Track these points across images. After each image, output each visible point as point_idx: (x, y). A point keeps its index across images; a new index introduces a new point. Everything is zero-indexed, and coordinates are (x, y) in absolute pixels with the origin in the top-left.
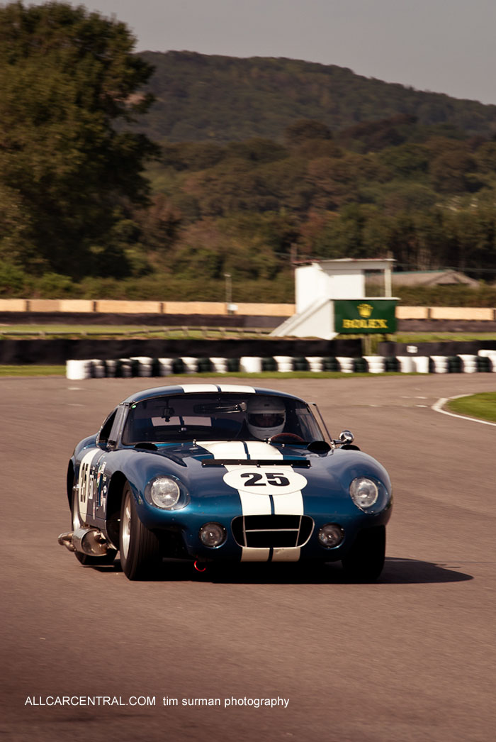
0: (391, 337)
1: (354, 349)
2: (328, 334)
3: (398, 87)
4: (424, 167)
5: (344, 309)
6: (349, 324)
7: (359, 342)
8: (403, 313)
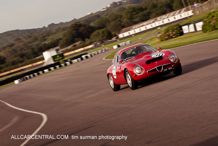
0: (64, 59)
1: (58, 64)
2: (53, 62)
3: (27, 30)
4: (37, 39)
5: (54, 57)
6: (56, 60)
7: (59, 62)
8: (65, 54)
